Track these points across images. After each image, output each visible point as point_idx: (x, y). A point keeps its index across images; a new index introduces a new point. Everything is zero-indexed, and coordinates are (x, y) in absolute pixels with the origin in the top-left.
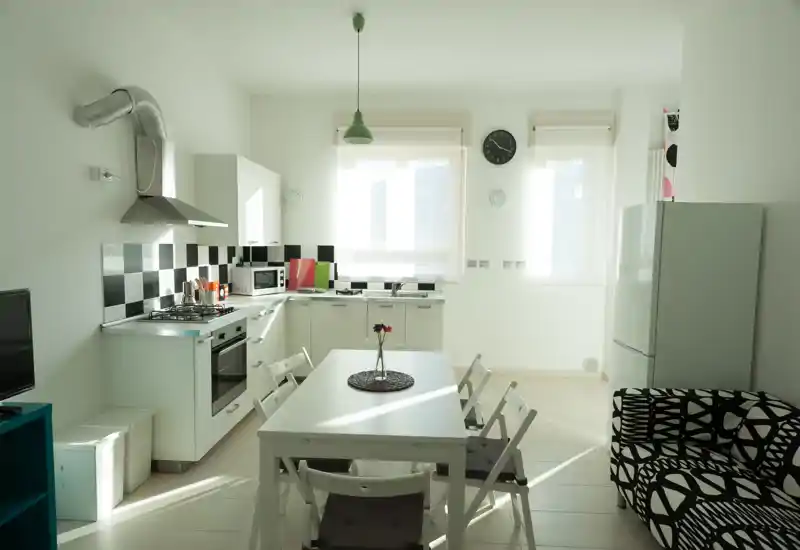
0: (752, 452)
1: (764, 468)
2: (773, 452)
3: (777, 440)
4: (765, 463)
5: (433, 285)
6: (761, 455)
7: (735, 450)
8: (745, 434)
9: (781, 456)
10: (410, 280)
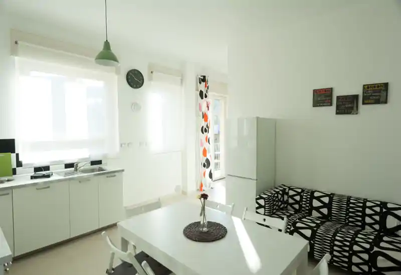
0: (297, 206)
1: (303, 211)
2: (304, 204)
3: (304, 200)
4: (303, 209)
5: (101, 161)
6: (301, 206)
7: (289, 207)
8: (291, 201)
9: (308, 205)
10: (85, 160)
